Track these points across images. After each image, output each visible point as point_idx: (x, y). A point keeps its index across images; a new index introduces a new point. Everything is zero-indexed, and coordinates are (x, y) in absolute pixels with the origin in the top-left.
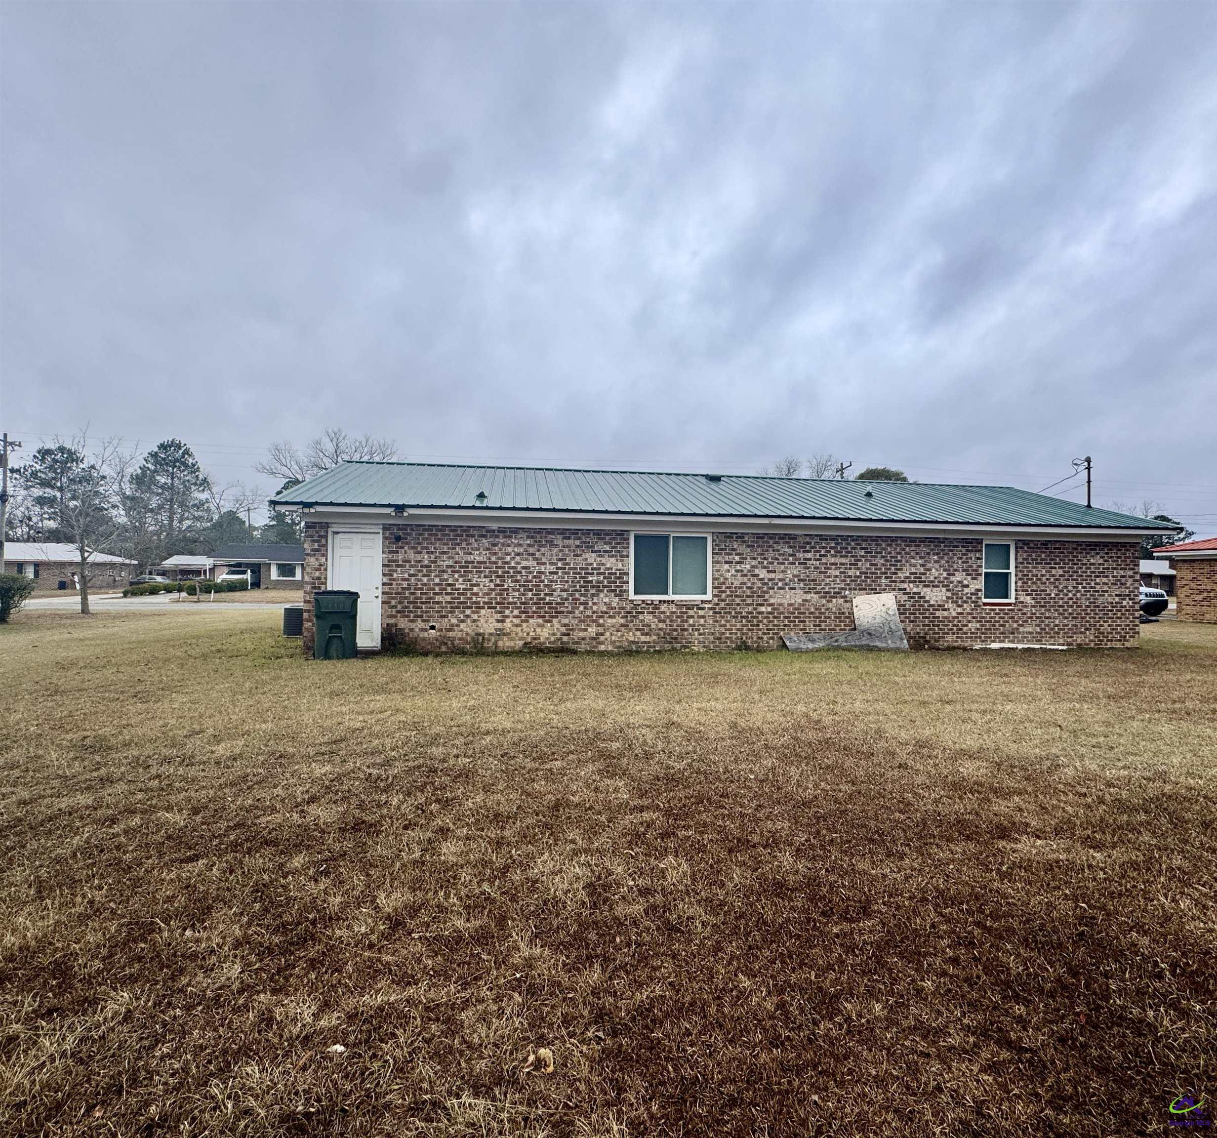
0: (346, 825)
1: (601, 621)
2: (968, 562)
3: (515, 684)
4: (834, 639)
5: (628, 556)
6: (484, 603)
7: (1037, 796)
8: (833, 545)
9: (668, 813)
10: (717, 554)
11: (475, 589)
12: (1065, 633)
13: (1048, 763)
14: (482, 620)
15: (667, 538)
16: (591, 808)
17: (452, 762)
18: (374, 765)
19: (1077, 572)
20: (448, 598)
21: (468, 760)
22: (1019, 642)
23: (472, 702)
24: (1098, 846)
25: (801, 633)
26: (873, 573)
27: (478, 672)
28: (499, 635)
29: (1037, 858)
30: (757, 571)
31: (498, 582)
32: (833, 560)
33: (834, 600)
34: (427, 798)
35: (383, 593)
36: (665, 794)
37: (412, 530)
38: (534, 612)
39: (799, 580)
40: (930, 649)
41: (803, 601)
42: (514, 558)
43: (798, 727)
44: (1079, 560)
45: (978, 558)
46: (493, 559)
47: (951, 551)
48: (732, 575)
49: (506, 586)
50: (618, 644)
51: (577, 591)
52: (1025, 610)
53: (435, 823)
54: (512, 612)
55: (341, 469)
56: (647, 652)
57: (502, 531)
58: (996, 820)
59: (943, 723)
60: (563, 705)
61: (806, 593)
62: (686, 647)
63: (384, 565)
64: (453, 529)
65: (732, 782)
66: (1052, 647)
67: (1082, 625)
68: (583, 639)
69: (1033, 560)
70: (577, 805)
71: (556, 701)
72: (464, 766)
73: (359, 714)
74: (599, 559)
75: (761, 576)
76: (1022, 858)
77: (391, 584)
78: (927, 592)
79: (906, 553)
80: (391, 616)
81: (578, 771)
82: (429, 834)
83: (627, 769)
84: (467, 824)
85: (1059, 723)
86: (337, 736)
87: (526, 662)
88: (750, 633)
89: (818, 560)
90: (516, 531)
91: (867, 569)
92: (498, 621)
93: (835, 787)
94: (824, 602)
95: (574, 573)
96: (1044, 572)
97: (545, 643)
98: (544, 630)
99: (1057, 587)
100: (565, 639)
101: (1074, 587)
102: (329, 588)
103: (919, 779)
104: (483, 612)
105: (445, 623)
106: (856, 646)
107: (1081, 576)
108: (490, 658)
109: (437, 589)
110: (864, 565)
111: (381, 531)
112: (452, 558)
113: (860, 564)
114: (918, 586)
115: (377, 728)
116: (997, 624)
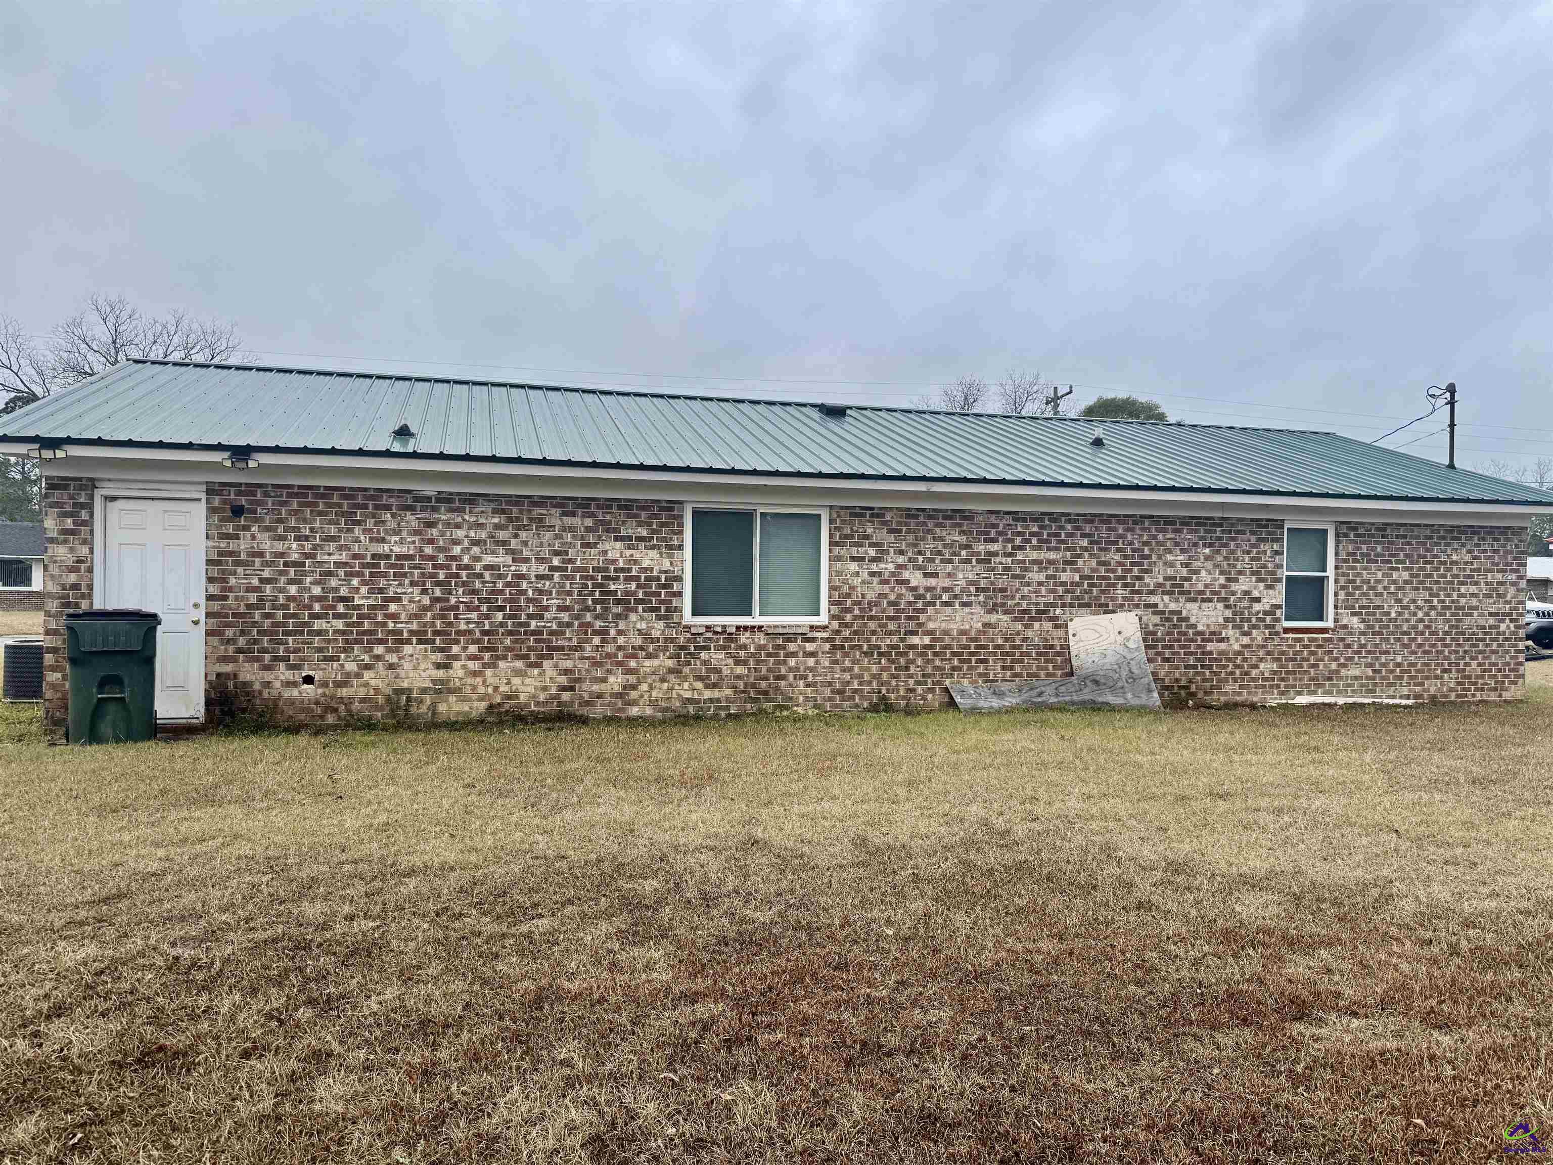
0: (126, 1055)
1: (633, 664)
2: (1259, 559)
3: (468, 781)
4: (1035, 692)
5: (680, 547)
6: (411, 632)
7: (1356, 947)
8: (1035, 529)
9: (739, 1003)
10: (837, 544)
11: (393, 607)
12: (1411, 678)
13: (1375, 892)
14: (407, 665)
15: (748, 516)
16: (602, 1000)
17: (339, 928)
18: (184, 940)
19: (1431, 576)
20: (339, 624)
21: (371, 924)
22: (1339, 693)
23: (382, 818)
24: (1445, 1026)
25: (980, 681)
26: (1104, 578)
27: (399, 761)
28: (440, 692)
29: (1351, 1049)
30: (906, 575)
31: (438, 593)
32: (1035, 555)
33: (1037, 625)
34: (289, 998)
35: (208, 615)
36: (736, 970)
37: (266, 494)
38: (509, 649)
39: (977, 590)
40: (1197, 707)
41: (985, 625)
42: (468, 549)
43: (970, 843)
44: (1436, 556)
45: (1277, 553)
46: (428, 550)
47: (1233, 539)
48: (863, 582)
49: (453, 601)
50: (663, 704)
51: (587, 609)
52: (1349, 640)
53: (305, 1042)
54: (465, 648)
55: (122, 374)
56: (715, 717)
57: (444, 499)
58: (1290, 988)
59: (1214, 830)
60: (558, 818)
61: (989, 612)
62: (782, 708)
63: (209, 562)
64: (348, 494)
65: (856, 942)
66: (1391, 701)
67: (1437, 665)
68: (600, 696)
69: (1363, 555)
70: (574, 999)
71: (545, 810)
72: (364, 935)
73: (157, 845)
74: (628, 553)
75: (914, 583)
76: (1327, 1051)
77: (225, 598)
78: (1191, 610)
79: (1159, 544)
80: (224, 659)
81: (581, 935)
82: (293, 1064)
83: (671, 928)
84: (367, 1042)
85: (1396, 826)
86: (110, 888)
87: (492, 740)
88: (894, 683)
89: (1010, 555)
90: (471, 500)
91: (1093, 570)
92: (438, 666)
93: (1030, 946)
94: (1019, 626)
95: (582, 577)
96: (1380, 575)
97: (527, 705)
98: (527, 681)
99: (1400, 601)
100: (566, 696)
101: (1426, 601)
102: (98, 606)
103: (1170, 928)
104: (408, 649)
105: (332, 671)
106: (1073, 703)
107: (1437, 582)
108: (422, 736)
109: (317, 607)
110: (1087, 563)
111: (203, 496)
112: (346, 548)
113: (1080, 562)
114: (1177, 600)
115: (194, 871)
116: (1305, 664)
